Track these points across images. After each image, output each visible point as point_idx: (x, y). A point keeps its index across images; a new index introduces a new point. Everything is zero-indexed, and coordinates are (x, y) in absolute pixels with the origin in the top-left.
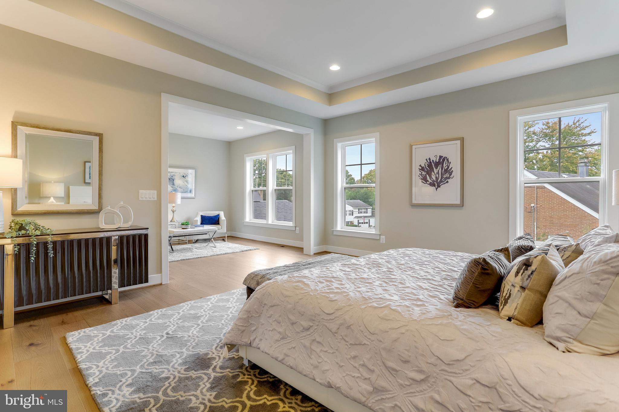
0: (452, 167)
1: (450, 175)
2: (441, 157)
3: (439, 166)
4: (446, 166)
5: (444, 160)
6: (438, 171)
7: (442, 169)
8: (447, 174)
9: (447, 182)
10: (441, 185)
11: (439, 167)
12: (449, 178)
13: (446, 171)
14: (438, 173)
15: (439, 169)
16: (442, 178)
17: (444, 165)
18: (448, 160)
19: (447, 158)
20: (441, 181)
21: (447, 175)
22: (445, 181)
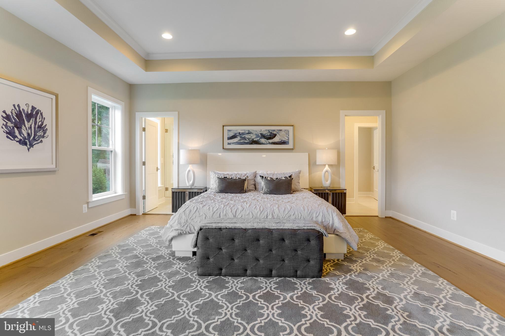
0: (46, 125)
1: (44, 133)
2: (33, 108)
3: (32, 119)
4: (40, 122)
5: (37, 113)
6: (31, 125)
7: (35, 124)
8: (41, 131)
9: (41, 141)
10: (35, 144)
11: (32, 121)
12: (43, 137)
13: (40, 127)
14: (31, 128)
15: (32, 123)
16: (35, 135)
17: (38, 120)
18: (41, 114)
19: (40, 111)
20: (34, 139)
21: (40, 133)
22: (38, 140)
